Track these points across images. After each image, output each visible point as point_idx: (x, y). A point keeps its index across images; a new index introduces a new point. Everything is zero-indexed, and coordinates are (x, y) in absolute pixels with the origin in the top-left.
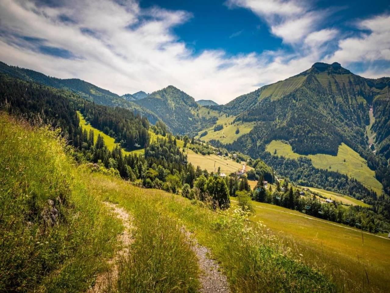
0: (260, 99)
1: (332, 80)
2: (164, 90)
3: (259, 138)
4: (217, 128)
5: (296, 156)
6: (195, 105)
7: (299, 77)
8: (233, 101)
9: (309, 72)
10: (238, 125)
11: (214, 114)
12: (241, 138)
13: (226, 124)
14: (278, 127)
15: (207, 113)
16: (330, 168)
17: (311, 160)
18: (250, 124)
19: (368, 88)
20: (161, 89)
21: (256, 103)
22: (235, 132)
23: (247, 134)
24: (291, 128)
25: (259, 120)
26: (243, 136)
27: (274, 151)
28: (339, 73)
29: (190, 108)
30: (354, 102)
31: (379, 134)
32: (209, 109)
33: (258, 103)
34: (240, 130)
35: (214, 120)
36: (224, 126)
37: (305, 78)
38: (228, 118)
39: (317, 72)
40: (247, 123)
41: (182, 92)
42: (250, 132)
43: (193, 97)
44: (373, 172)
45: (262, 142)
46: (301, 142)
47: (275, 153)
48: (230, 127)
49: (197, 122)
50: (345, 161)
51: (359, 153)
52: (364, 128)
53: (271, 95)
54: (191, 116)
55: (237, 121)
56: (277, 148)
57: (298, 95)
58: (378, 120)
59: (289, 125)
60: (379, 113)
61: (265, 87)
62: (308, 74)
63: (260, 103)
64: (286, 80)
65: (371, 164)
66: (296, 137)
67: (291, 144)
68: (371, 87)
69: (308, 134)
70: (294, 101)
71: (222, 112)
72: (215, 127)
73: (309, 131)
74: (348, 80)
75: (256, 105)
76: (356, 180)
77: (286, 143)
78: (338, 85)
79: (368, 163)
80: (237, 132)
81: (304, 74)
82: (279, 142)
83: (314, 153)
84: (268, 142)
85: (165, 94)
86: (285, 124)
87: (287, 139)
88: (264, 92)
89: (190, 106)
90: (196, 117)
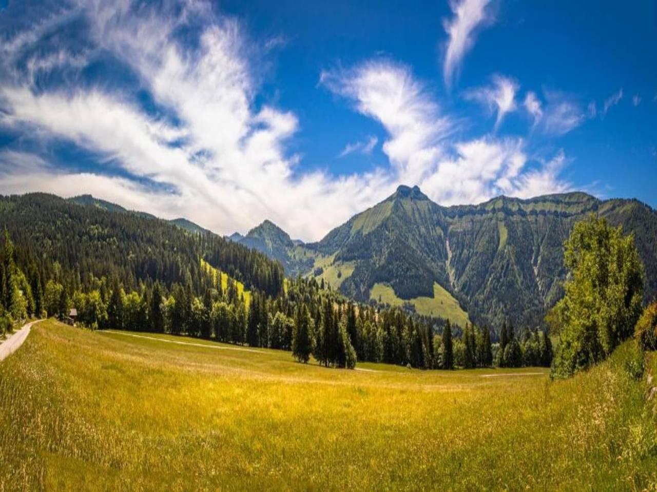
0: (353, 232)
1: (415, 206)
2: (261, 226)
3: (361, 281)
4: (317, 271)
5: (399, 302)
6: (290, 244)
7: (387, 203)
8: (327, 237)
9: (395, 196)
10: (338, 266)
11: (310, 254)
12: (344, 283)
13: (325, 266)
14: (378, 266)
15: (303, 254)
16: (432, 313)
17: (414, 305)
18: (350, 263)
19: (443, 217)
20: (257, 225)
21: (349, 238)
22: (336, 275)
23: (350, 277)
24: (390, 266)
25: (359, 258)
26: (347, 280)
27: (378, 298)
28: (420, 199)
29: (287, 248)
30: (434, 234)
31: (457, 270)
32: (305, 249)
33: (351, 238)
34: (342, 272)
35: (311, 262)
36: (324, 269)
37: (392, 204)
38: (324, 259)
39: (401, 197)
40: (347, 263)
41: (278, 228)
42: (353, 274)
43: (289, 233)
44: (466, 314)
45: (366, 287)
46: (402, 283)
47: (380, 300)
48: (330, 268)
49: (295, 265)
50: (442, 303)
51: (450, 292)
52: (445, 263)
53: (363, 226)
54: (289, 258)
55: (337, 261)
56: (381, 293)
57: (390, 224)
58: (454, 253)
59: (389, 262)
60: (454, 246)
61: (355, 218)
62: (394, 198)
63: (353, 237)
64: (375, 207)
65: (462, 304)
66: (397, 277)
67: (393, 287)
68: (445, 216)
69: (406, 273)
70: (387, 233)
71: (317, 252)
72: (315, 271)
73: (408, 269)
74: (427, 207)
75: (349, 240)
76: (457, 325)
77: (388, 286)
78: (420, 214)
79: (460, 303)
80: (339, 276)
81: (390, 199)
82: (381, 285)
83: (415, 297)
84: (370, 286)
85: (262, 231)
86: (383, 261)
87: (388, 280)
88: (355, 223)
89: (286, 246)
90: (292, 260)
